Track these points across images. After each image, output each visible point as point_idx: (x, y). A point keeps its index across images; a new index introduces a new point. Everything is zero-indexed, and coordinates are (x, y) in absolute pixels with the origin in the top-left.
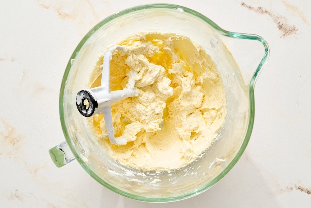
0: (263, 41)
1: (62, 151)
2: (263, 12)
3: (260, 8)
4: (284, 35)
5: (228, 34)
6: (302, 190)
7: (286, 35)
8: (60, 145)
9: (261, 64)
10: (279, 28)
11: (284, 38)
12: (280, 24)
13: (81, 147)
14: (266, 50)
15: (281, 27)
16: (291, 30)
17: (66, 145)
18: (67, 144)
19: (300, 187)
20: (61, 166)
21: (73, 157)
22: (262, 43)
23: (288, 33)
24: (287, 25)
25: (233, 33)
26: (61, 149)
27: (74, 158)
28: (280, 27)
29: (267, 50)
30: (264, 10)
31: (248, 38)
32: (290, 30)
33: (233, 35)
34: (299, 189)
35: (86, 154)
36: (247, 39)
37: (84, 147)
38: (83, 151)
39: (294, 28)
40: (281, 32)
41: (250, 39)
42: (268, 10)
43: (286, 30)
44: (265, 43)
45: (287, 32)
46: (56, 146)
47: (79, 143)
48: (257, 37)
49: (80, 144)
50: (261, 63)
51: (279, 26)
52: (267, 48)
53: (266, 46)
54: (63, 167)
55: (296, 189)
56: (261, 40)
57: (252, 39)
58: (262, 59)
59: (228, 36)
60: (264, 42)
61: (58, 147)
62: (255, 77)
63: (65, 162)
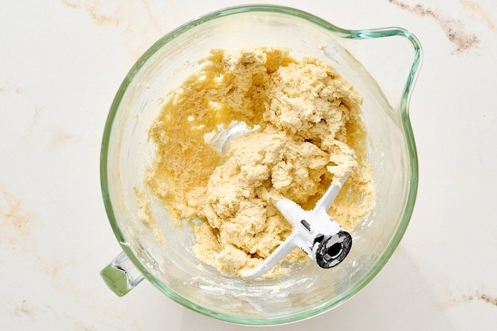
0: (407, 35)
1: (122, 270)
2: (423, 13)
3: (419, 6)
4: (458, 50)
5: (351, 35)
6: (488, 300)
7: (461, 50)
8: (117, 262)
9: (412, 74)
10: (450, 39)
11: (458, 55)
12: (452, 33)
13: (149, 257)
14: (415, 49)
15: (454, 37)
16: (469, 41)
17: (126, 259)
18: (127, 257)
19: (484, 295)
20: (124, 294)
21: (140, 276)
22: (407, 38)
23: (465, 47)
24: (463, 33)
25: (359, 31)
26: (119, 268)
27: (143, 276)
28: (452, 37)
29: (418, 48)
30: (425, 10)
31: (384, 34)
32: (467, 42)
33: (360, 35)
34: (483, 298)
35: (159, 267)
36: (382, 36)
37: (154, 257)
38: (155, 263)
39: (475, 38)
40: (452, 46)
41: (387, 35)
42: (433, 10)
43: (461, 41)
44: (412, 38)
45: (463, 46)
46: (111, 264)
47: (146, 252)
48: (398, 31)
49: (148, 253)
50: (412, 70)
51: (450, 35)
52: (417, 45)
53: (415, 42)
54: (127, 294)
55: (479, 299)
56: (406, 34)
57: (390, 35)
58: (412, 64)
59: (351, 38)
60: (410, 36)
61: (114, 265)
62: (408, 94)
63: (129, 286)
